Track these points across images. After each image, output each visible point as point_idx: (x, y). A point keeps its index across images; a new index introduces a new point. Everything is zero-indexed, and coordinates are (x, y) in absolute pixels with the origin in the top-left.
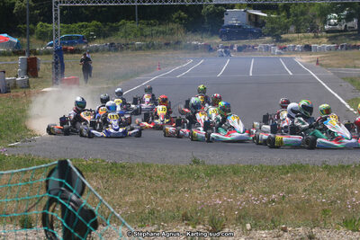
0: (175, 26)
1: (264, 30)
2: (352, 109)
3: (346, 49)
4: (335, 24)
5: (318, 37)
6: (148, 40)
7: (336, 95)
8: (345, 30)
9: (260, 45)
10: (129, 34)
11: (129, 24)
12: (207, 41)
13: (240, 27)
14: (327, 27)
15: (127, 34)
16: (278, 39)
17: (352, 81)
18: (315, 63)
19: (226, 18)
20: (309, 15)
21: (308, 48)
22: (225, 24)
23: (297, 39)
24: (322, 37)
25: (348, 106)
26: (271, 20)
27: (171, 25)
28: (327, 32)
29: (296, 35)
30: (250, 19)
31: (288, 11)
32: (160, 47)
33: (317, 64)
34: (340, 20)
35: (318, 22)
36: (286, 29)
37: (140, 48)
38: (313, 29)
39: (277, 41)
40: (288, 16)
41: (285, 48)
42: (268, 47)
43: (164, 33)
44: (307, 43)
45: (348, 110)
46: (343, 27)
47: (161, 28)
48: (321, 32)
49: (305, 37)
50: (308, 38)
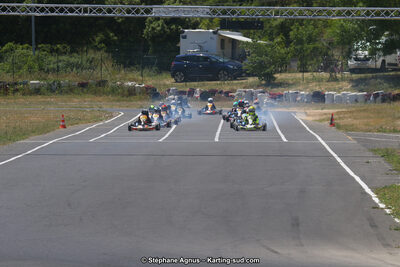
0: (98, 55)
1: (246, 64)
2: (382, 206)
3: (383, 101)
4: (366, 59)
5: (336, 80)
6: (51, 77)
7: (358, 179)
8: (383, 68)
9: (240, 90)
10: (20, 68)
11: (20, 50)
12: (150, 82)
13: (206, 59)
14: (351, 63)
15: (16, 67)
16: (269, 81)
17: (387, 154)
18: (327, 123)
19: (183, 43)
20: (322, 43)
21: (319, 97)
22: (182, 54)
23: (301, 82)
24: (343, 79)
25: (377, 200)
26: (257, 49)
27: (91, 54)
28: (353, 71)
29: (300, 75)
30: (222, 47)
31: (287, 35)
32: (70, 90)
33: (332, 124)
34: (373, 52)
35: (336, 54)
36: (283, 65)
37: (37, 91)
38: (329, 66)
39: (267, 85)
40: (288, 43)
41: (281, 96)
42: (252, 94)
43: (78, 66)
44: (317, 89)
45: (376, 207)
46: (379, 64)
47: (75, 59)
48: (342, 70)
49: (314, 79)
50: (320, 80)
